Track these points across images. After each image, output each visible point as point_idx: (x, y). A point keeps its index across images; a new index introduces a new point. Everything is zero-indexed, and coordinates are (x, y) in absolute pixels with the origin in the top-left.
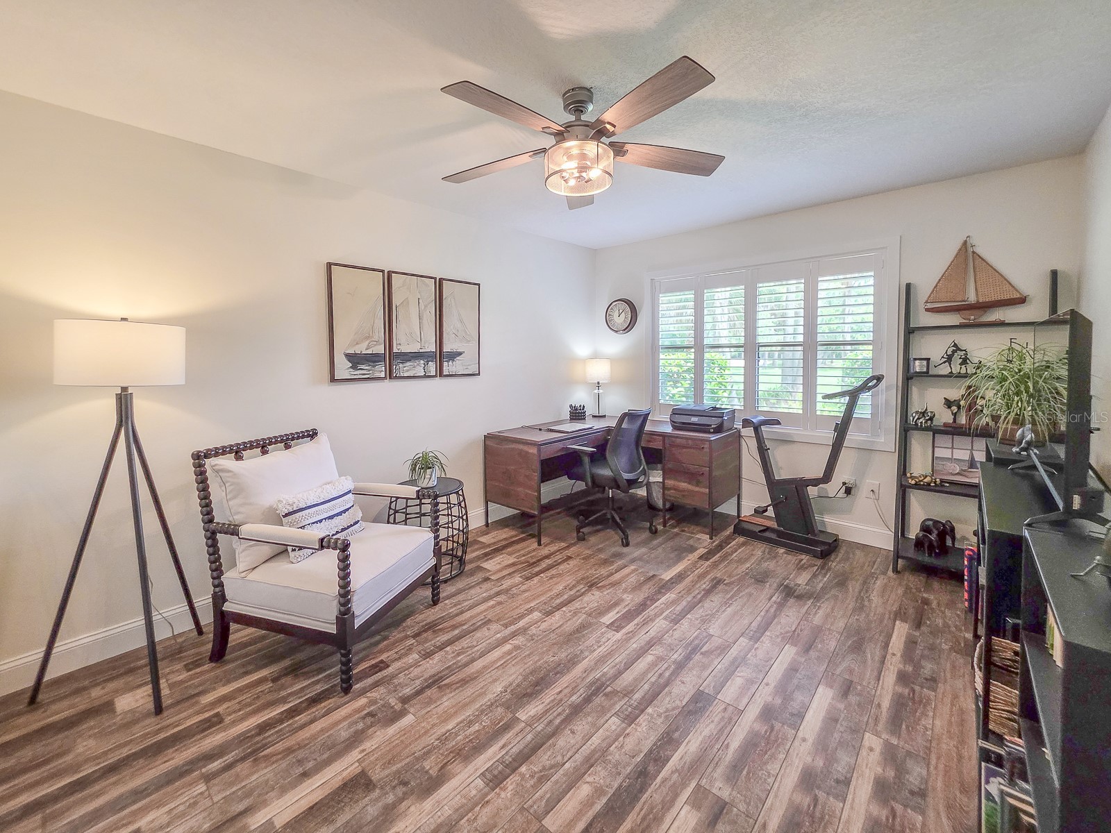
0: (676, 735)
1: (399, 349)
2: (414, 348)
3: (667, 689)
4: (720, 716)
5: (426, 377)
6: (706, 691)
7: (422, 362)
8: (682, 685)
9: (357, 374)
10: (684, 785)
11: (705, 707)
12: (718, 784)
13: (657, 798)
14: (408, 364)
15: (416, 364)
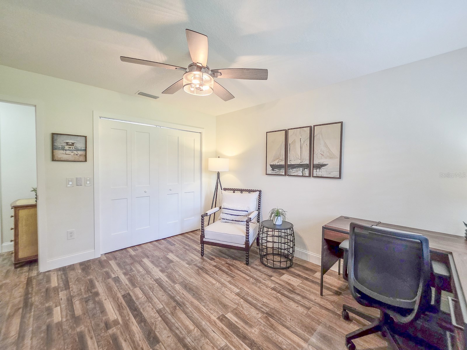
0: (143, 324)
1: (290, 163)
2: (298, 162)
3: (167, 328)
4: (141, 345)
5: (303, 176)
6: (158, 345)
7: (301, 169)
8: (167, 336)
9: (274, 172)
10: (122, 320)
11: (149, 341)
12: (115, 330)
13: (125, 312)
14: (294, 169)
15: (298, 170)
